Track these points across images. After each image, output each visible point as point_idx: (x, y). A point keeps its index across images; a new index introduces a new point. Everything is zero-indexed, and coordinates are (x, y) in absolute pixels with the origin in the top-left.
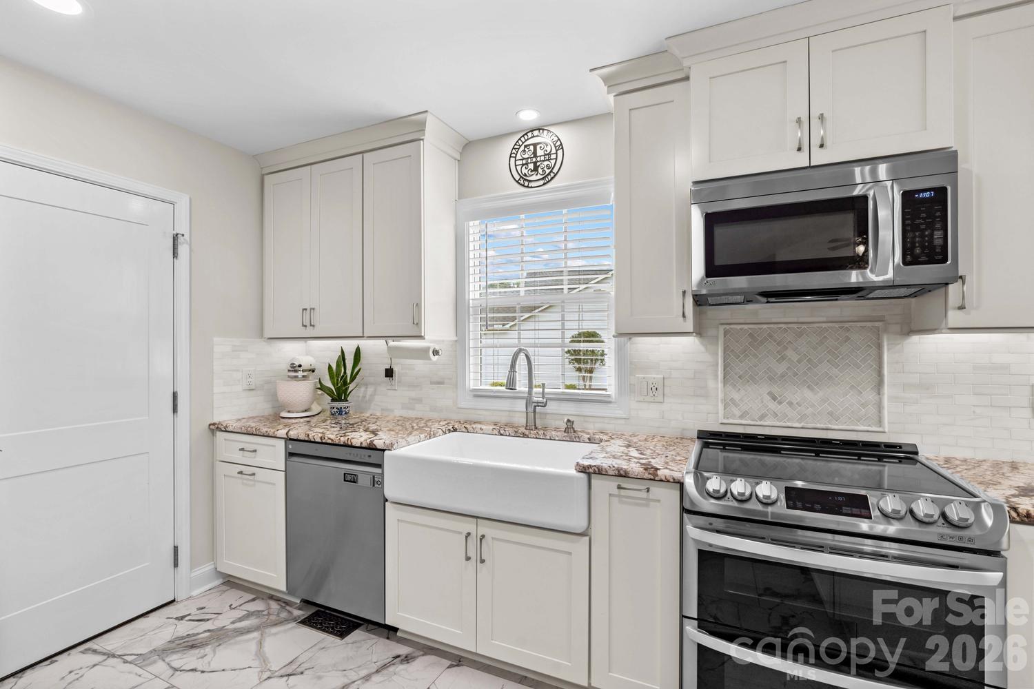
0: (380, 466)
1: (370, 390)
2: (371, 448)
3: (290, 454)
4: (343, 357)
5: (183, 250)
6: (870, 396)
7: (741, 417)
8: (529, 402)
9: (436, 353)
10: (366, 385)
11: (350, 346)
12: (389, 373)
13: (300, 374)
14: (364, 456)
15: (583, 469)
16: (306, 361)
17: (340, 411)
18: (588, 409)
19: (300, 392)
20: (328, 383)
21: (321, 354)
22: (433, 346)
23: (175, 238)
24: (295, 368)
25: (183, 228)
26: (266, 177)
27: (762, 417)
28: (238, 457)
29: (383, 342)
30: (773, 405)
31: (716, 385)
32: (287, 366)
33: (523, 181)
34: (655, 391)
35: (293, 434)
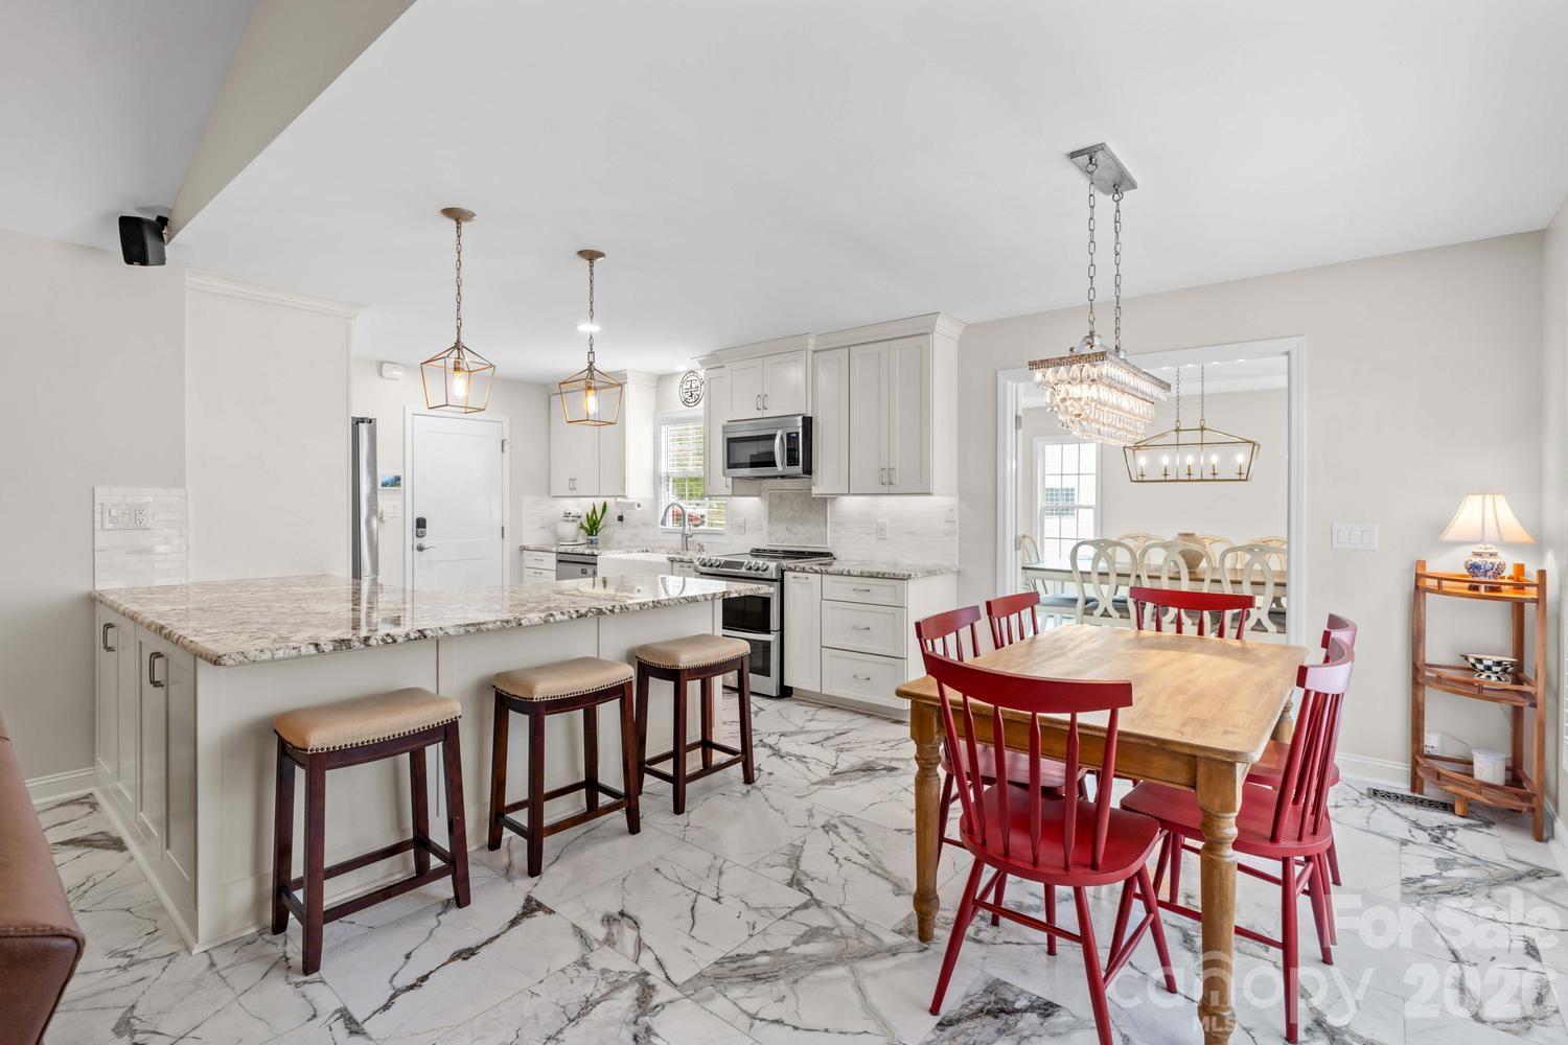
0: (596, 564)
1: (611, 530)
2: (593, 555)
3: (560, 561)
4: (594, 511)
5: (506, 447)
6: (823, 529)
7: (777, 541)
8: (683, 534)
9: (639, 506)
10: (610, 526)
11: (599, 503)
12: (621, 518)
13: (570, 518)
14: (589, 559)
15: (669, 559)
16: (575, 510)
17: (592, 542)
18: (715, 539)
19: (570, 530)
20: (586, 525)
21: (581, 507)
22: (637, 502)
23: (503, 441)
24: (568, 515)
25: (506, 436)
26: (552, 397)
27: (784, 541)
28: (534, 565)
29: (613, 499)
30: (788, 535)
31: (765, 523)
32: (562, 514)
33: (685, 402)
34: (742, 528)
35: (560, 550)
